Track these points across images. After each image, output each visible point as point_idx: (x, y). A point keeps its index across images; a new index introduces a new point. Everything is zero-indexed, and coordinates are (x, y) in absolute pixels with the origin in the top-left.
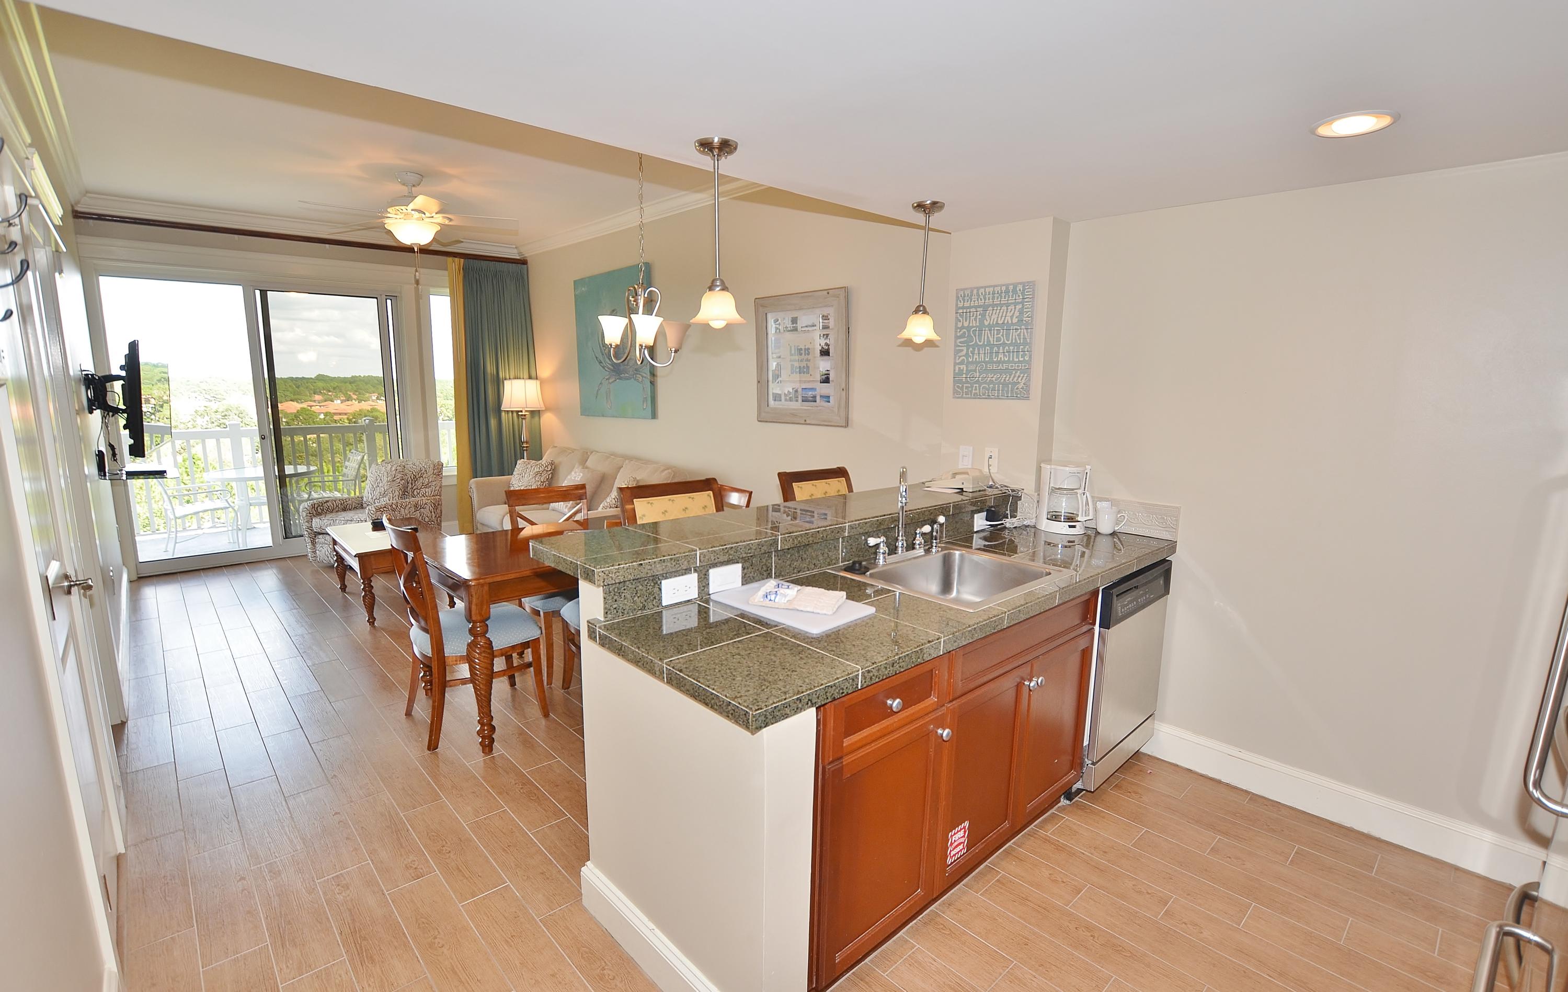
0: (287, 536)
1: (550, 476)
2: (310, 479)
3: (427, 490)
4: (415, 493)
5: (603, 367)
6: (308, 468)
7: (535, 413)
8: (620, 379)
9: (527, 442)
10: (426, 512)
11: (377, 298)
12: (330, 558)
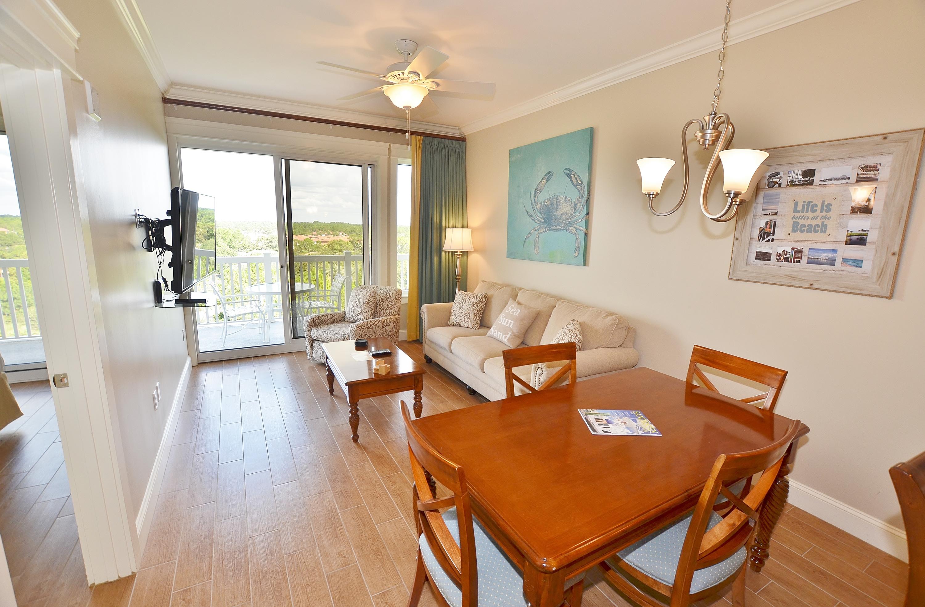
0: (295, 337)
1: (484, 306)
2: (310, 294)
3: (390, 311)
4: (382, 313)
5: (534, 220)
6: (310, 286)
7: (465, 253)
8: (552, 230)
9: (459, 276)
10: (389, 328)
11: (361, 166)
12: (322, 359)
